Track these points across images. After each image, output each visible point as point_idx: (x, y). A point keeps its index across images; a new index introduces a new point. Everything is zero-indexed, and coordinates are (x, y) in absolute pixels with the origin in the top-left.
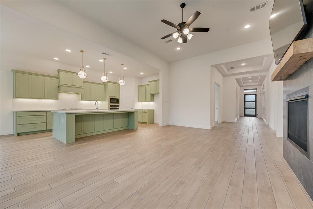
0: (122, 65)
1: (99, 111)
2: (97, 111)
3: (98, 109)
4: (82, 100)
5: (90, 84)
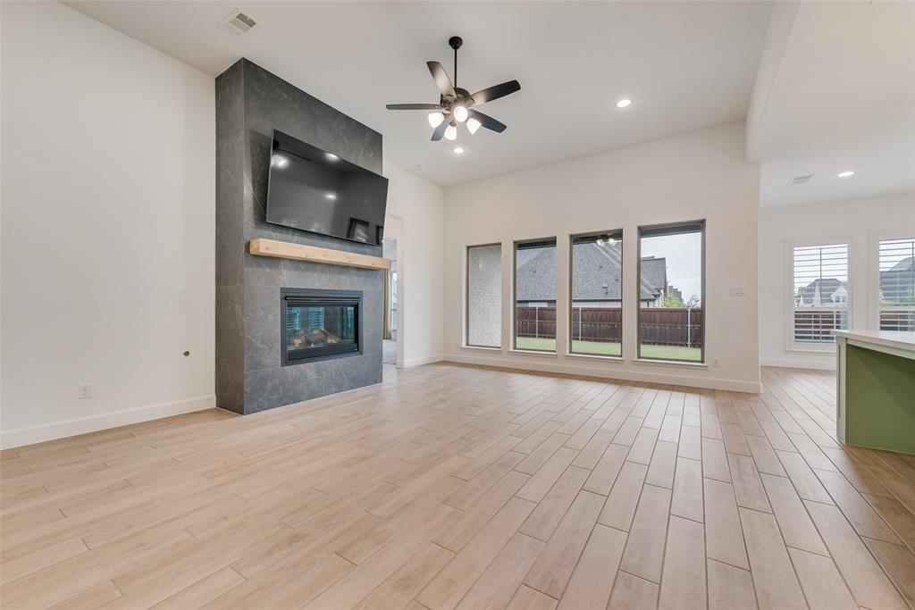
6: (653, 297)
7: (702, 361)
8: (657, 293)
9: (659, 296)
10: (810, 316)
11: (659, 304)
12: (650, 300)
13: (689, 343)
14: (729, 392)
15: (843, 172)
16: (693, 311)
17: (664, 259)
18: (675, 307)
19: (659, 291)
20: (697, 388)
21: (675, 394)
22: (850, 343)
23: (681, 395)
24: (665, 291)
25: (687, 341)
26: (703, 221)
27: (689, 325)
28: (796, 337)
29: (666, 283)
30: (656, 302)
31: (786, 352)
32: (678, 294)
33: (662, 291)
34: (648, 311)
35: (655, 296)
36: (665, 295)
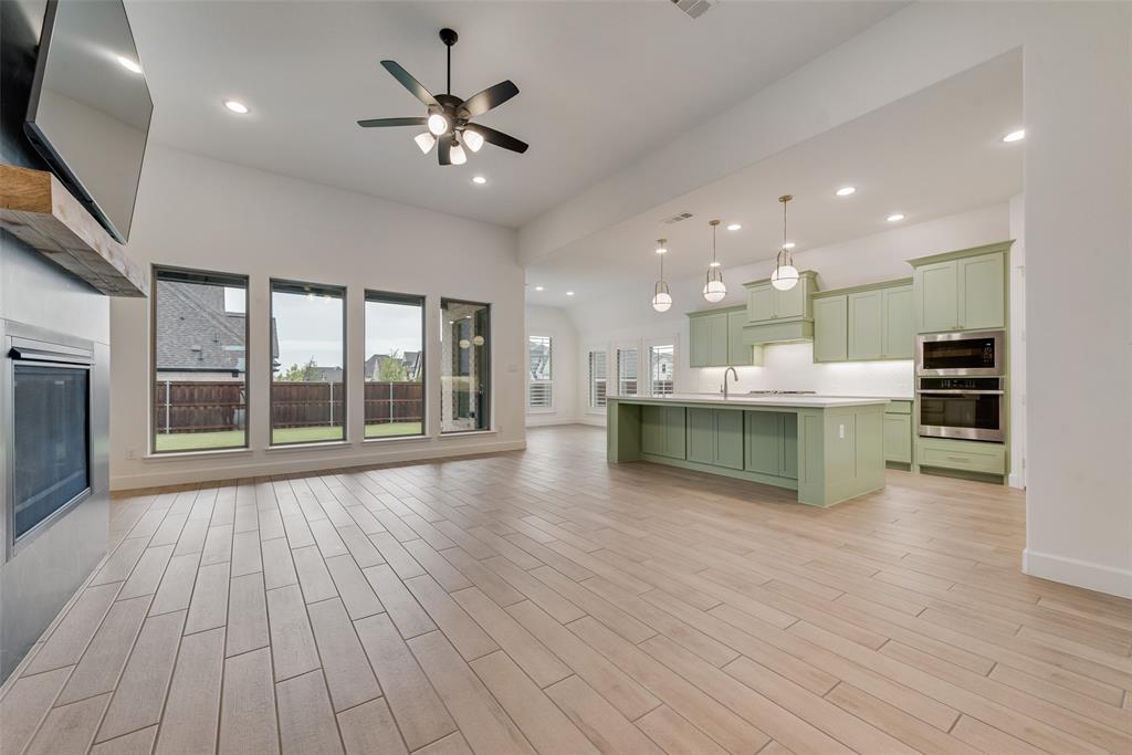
0: (785, 199)
1: (730, 399)
2: (722, 398)
3: (725, 392)
4: (816, 361)
5: (845, 296)
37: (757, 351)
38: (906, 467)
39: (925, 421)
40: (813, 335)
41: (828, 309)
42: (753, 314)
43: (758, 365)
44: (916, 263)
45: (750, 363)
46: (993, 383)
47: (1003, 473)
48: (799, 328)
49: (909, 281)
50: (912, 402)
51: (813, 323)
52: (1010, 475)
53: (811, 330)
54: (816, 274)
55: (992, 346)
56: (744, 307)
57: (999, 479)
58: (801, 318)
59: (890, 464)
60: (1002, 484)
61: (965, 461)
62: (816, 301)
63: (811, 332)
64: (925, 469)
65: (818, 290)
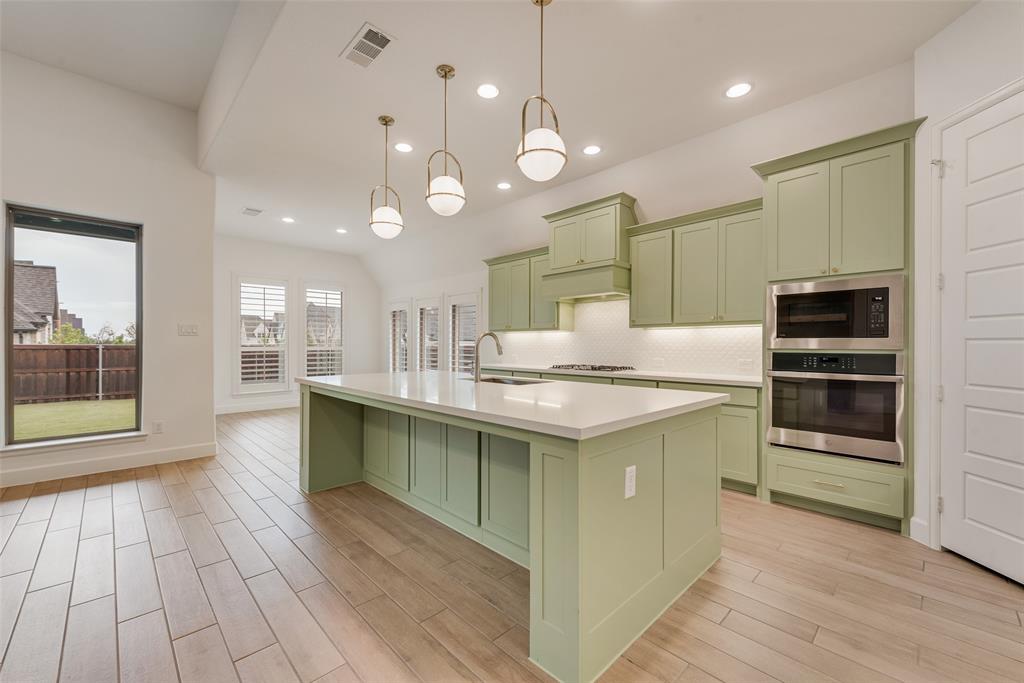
4: (633, 324)
5: (670, 231)
6: (32, 327)
7: (138, 429)
8: (38, 320)
9: (43, 325)
10: (253, 357)
11: (43, 337)
12: (26, 331)
13: (100, 394)
14: (178, 463)
15: (287, 216)
16: (106, 349)
17: (54, 268)
18: (75, 342)
19: (44, 317)
20: (130, 470)
21: (92, 492)
22: (313, 390)
23: (105, 490)
24: (55, 317)
25: (97, 392)
26: (138, 228)
27: (100, 369)
28: (243, 379)
29: (56, 305)
30: (38, 334)
31: (233, 396)
32: (78, 323)
33: (50, 318)
34: (24, 349)
35: (36, 324)
36: (55, 325)
37: (564, 310)
38: (750, 490)
39: (778, 421)
40: (630, 288)
41: (649, 249)
42: (558, 260)
43: (565, 330)
44: (766, 170)
45: (554, 326)
46: (887, 363)
47: (900, 515)
48: (609, 275)
49: (756, 204)
50: (759, 389)
51: (630, 270)
52: (913, 519)
53: (626, 279)
54: (635, 200)
55: (885, 301)
56: (545, 250)
57: (893, 525)
58: (612, 262)
59: (728, 484)
60: (898, 531)
61: (840, 489)
62: (633, 240)
63: (625, 284)
64: (777, 497)
65: (636, 223)
